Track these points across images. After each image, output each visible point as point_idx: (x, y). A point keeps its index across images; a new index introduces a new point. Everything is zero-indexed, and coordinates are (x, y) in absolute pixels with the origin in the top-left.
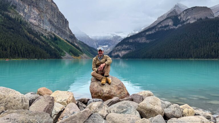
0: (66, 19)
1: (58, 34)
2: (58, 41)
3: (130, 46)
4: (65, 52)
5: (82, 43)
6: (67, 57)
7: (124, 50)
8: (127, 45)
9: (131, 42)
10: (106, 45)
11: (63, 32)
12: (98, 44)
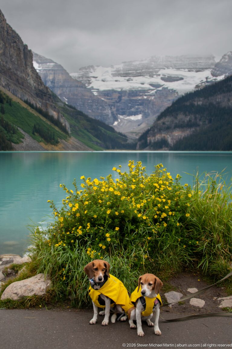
0: (26, 47)
1: (7, 86)
2: (5, 105)
3: (197, 116)
4: (23, 133)
5: (73, 110)
6: (27, 145)
7: (181, 126)
8: (187, 113)
9: (198, 106)
10: (138, 114)
11: (20, 81)
12: (117, 110)
